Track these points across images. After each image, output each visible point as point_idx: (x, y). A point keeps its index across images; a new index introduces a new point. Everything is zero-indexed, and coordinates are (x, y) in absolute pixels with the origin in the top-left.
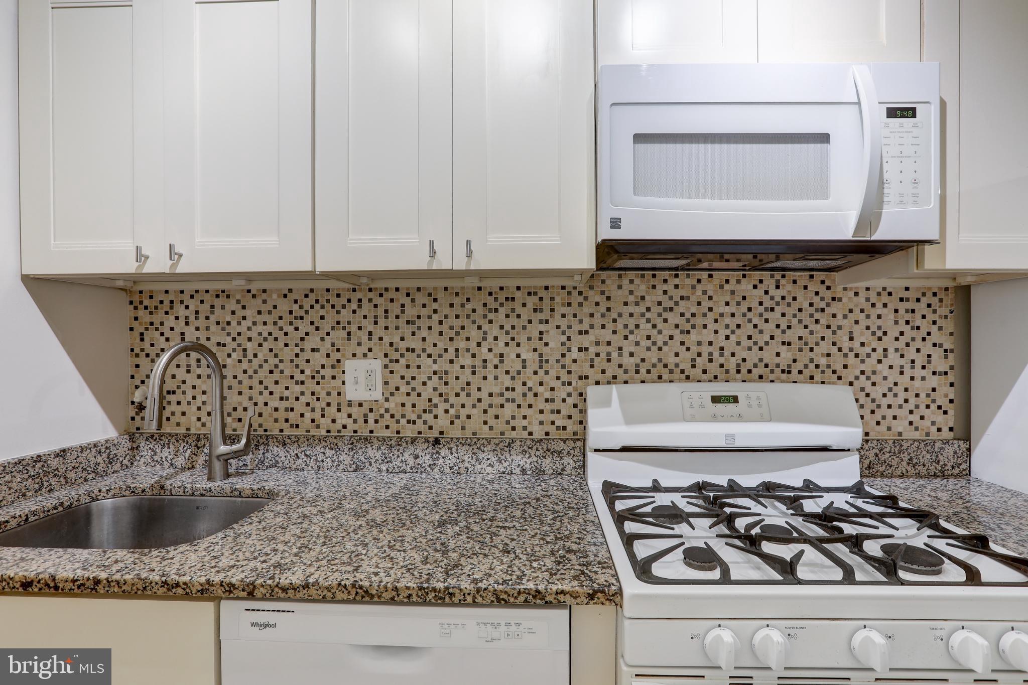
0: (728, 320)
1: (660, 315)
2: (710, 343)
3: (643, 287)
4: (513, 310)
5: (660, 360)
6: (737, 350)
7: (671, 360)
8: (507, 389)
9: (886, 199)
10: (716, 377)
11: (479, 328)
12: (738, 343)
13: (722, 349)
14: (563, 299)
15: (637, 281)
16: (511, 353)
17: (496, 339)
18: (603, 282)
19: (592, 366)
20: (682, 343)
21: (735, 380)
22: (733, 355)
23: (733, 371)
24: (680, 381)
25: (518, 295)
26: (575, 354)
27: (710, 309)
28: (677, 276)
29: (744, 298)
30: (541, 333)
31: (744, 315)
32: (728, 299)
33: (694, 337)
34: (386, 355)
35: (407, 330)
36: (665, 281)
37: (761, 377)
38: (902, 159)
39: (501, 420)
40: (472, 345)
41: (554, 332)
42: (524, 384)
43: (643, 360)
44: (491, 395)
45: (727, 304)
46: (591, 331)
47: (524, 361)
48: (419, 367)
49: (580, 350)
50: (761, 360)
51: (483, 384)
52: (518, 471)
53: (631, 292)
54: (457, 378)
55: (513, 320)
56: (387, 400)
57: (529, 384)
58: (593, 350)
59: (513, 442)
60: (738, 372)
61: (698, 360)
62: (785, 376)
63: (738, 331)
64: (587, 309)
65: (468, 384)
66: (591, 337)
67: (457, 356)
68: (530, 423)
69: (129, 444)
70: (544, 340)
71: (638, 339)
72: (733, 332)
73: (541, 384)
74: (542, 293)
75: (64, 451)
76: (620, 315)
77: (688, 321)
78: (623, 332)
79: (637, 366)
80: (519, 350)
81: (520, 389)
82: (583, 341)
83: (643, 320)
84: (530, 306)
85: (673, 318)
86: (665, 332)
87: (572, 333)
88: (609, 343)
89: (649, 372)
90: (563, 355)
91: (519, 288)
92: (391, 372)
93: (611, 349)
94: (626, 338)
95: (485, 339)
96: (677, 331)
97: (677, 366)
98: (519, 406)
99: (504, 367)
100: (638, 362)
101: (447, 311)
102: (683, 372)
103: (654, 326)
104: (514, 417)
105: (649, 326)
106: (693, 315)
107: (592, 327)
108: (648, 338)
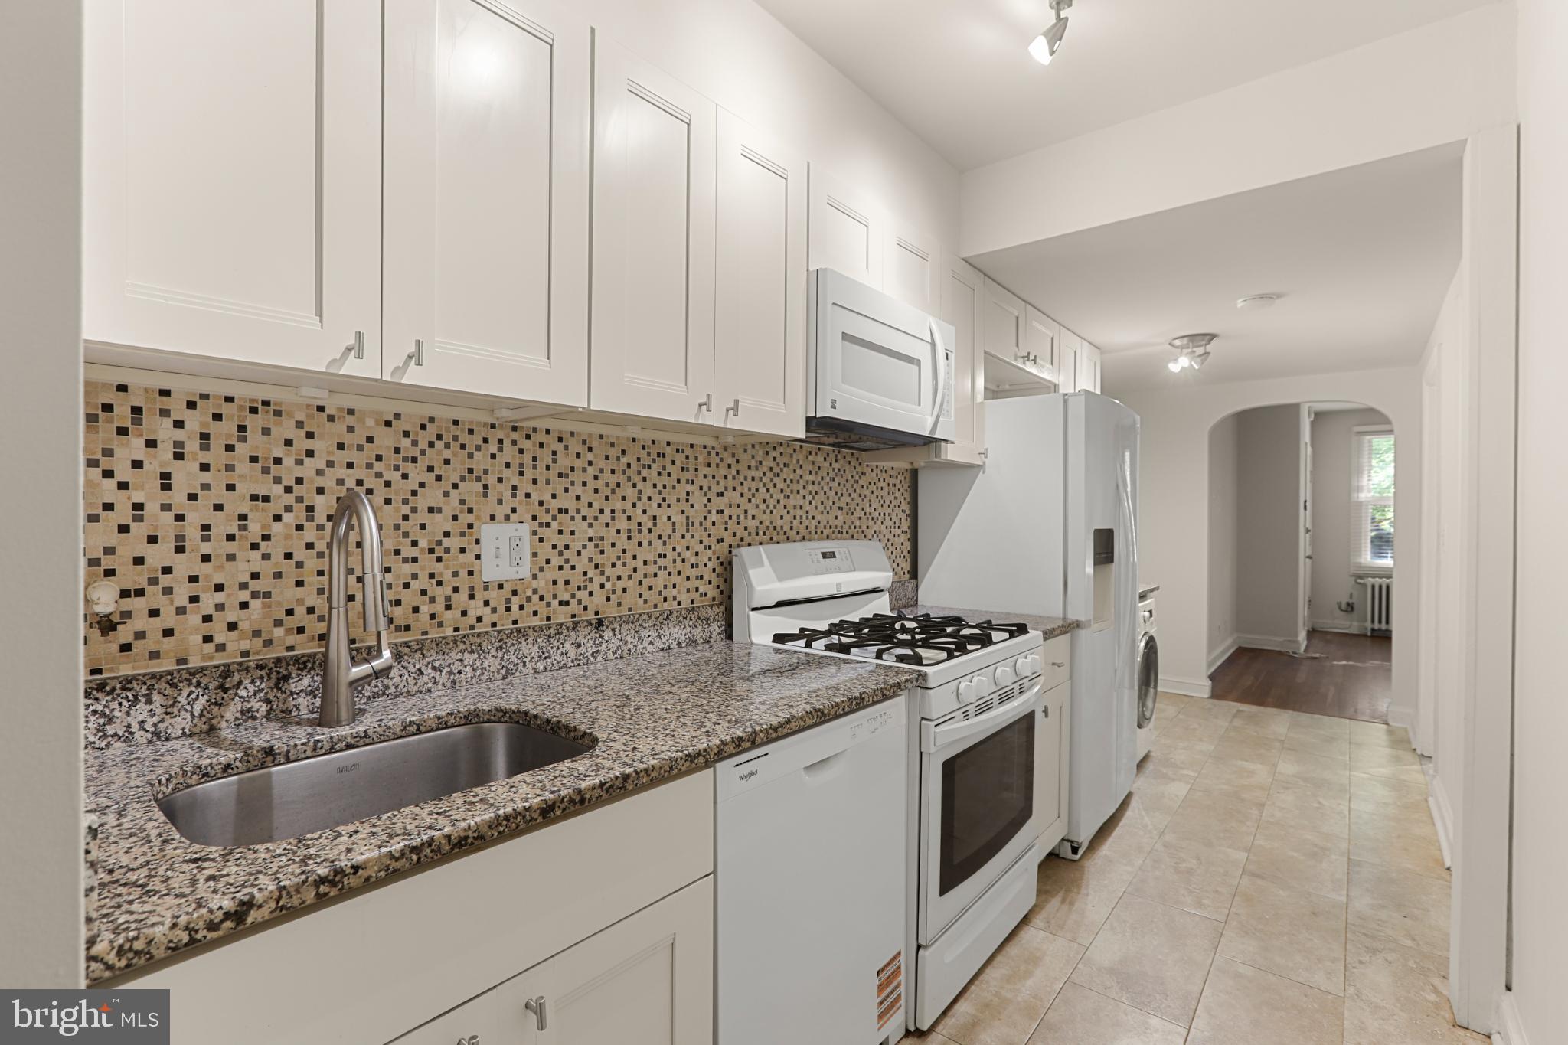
0: (810, 487)
1: (771, 480)
2: (801, 507)
3: (761, 453)
4: (664, 468)
5: (771, 523)
6: (815, 513)
7: (779, 523)
8: (660, 556)
11: (634, 486)
12: (816, 508)
13: (807, 512)
14: (705, 459)
16: (663, 514)
17: (649, 499)
19: (726, 529)
20: (785, 507)
21: (814, 540)
22: (813, 518)
23: (813, 532)
24: (784, 542)
25: (668, 450)
26: (714, 517)
29: (819, 468)
30: (688, 494)
31: (819, 483)
33: (792, 502)
34: (534, 518)
35: (559, 485)
37: (828, 537)
39: (655, 590)
40: (628, 505)
41: (698, 493)
42: (674, 549)
43: (761, 523)
44: (645, 563)
46: (725, 493)
47: (674, 524)
48: (572, 533)
49: (718, 512)
50: (828, 522)
51: (638, 551)
53: (753, 457)
54: (613, 545)
55: (664, 479)
56: (535, 577)
57: (678, 549)
58: (727, 512)
59: (671, 614)
60: (816, 533)
61: (794, 522)
62: (839, 535)
63: (816, 497)
64: (723, 471)
65: (624, 551)
66: (725, 500)
67: (613, 519)
68: (679, 592)
70: (691, 502)
71: (758, 502)
72: (813, 498)
73: (688, 548)
74: (688, 451)
76: (746, 478)
77: (788, 487)
78: (748, 495)
79: (757, 528)
80: (669, 512)
81: (671, 555)
82: (719, 503)
83: (761, 484)
84: (678, 464)
85: (781, 485)
86: (775, 496)
87: (712, 494)
88: (738, 506)
89: (764, 534)
90: (705, 518)
91: (668, 444)
92: (541, 540)
93: (740, 512)
94: (750, 501)
95: (639, 499)
96: (782, 495)
97: (782, 527)
98: (670, 574)
99: (656, 532)
100: (758, 524)
101: (602, 464)
102: (785, 533)
103: (768, 490)
104: (665, 587)
105: (765, 490)
106: (792, 481)
107: (726, 489)
108: (764, 501)
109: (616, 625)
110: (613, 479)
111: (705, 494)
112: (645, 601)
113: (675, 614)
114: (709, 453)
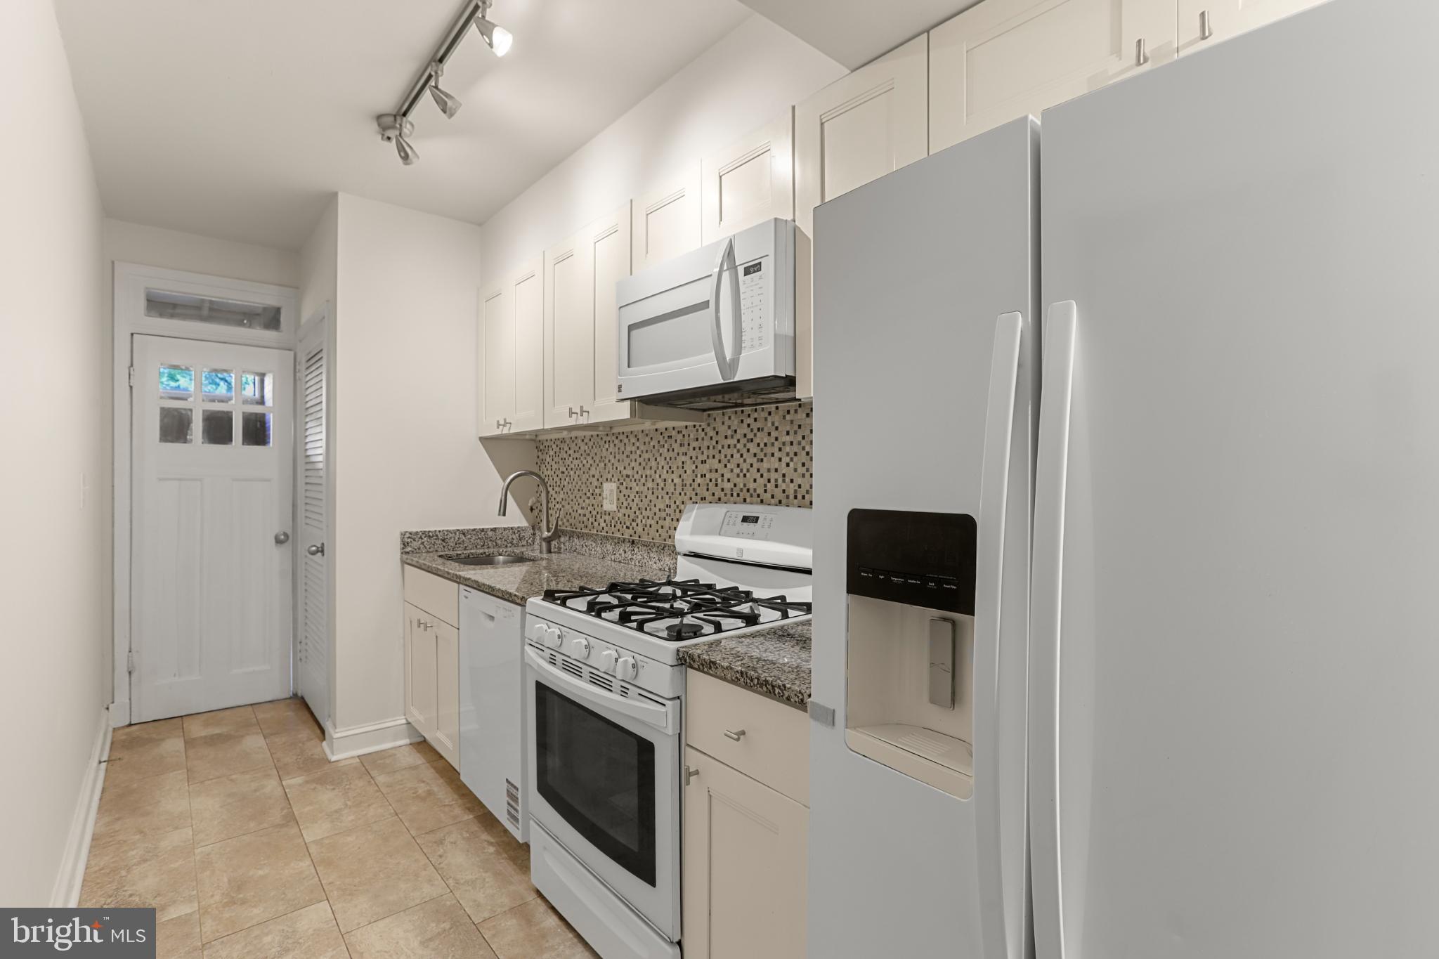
0: (788, 449)
1: (745, 446)
2: (776, 470)
3: (736, 422)
4: (671, 446)
5: (745, 485)
6: (795, 476)
7: (752, 486)
8: (667, 506)
9: (743, 345)
10: (780, 502)
11: (656, 459)
12: (795, 470)
13: (784, 475)
14: (694, 435)
15: (733, 418)
17: (663, 468)
18: (715, 420)
19: (708, 490)
20: (758, 470)
21: (793, 505)
22: (792, 481)
23: (792, 497)
24: (757, 503)
25: (674, 433)
26: (699, 480)
28: (756, 410)
29: (800, 427)
30: (683, 463)
32: (788, 428)
33: (765, 465)
34: (619, 480)
35: (627, 462)
36: (749, 416)
38: (752, 309)
40: (653, 472)
41: (689, 462)
42: (675, 502)
43: (735, 485)
44: (660, 510)
45: (788, 433)
46: (707, 461)
47: (675, 485)
48: (631, 488)
49: (702, 476)
51: (657, 502)
52: (667, 569)
53: (729, 427)
54: (646, 497)
55: (671, 453)
56: (619, 511)
57: (677, 503)
58: (708, 476)
60: (796, 497)
61: (768, 485)
63: (795, 459)
64: (706, 443)
65: (651, 502)
66: (707, 466)
67: (646, 481)
69: (532, 531)
70: (685, 469)
71: (732, 467)
72: (792, 460)
73: (683, 503)
74: (684, 432)
75: (495, 528)
76: (723, 447)
77: (762, 450)
78: (724, 461)
79: (732, 490)
80: (674, 476)
81: (673, 506)
82: (704, 469)
83: (735, 451)
84: (678, 441)
85: (754, 449)
86: (748, 461)
87: (698, 462)
88: (717, 471)
89: (738, 495)
90: (694, 481)
91: (674, 428)
92: (620, 492)
93: (718, 475)
94: (726, 466)
95: (658, 468)
96: (755, 459)
97: (755, 490)
98: (672, 520)
99: (667, 489)
100: (732, 486)
101: (642, 448)
102: (758, 496)
103: (742, 456)
104: (670, 528)
105: (739, 455)
106: (765, 445)
107: (708, 457)
108: (738, 466)
109: (639, 546)
110: (646, 456)
111: (694, 463)
112: (660, 536)
113: (667, 548)
114: (697, 430)
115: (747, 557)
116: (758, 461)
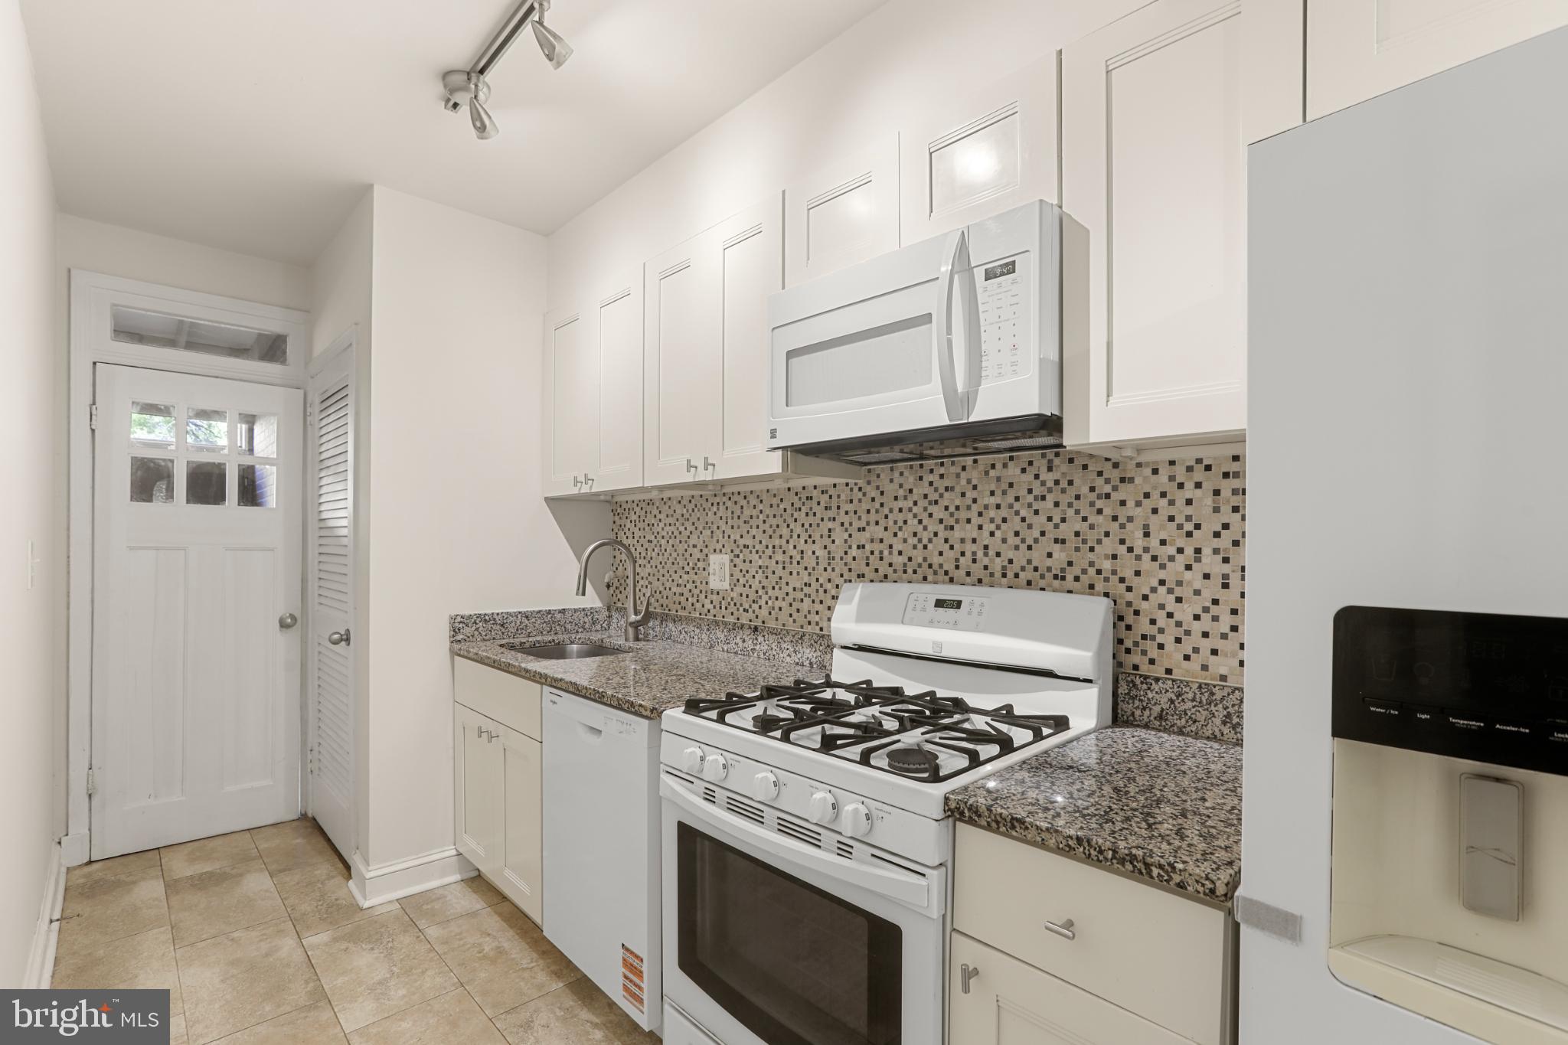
0: (992, 513)
1: (925, 509)
2: (974, 541)
3: (911, 479)
4: (811, 509)
5: (925, 559)
6: (1003, 548)
7: (936, 560)
8: (806, 584)
9: (984, 374)
10: (980, 581)
11: (788, 526)
12: (1004, 541)
13: (986, 547)
14: (847, 496)
15: (906, 473)
16: (808, 549)
17: (799, 536)
18: (878, 476)
19: (868, 564)
20: (946, 541)
21: (1000, 585)
22: (998, 555)
23: (998, 575)
24: (944, 582)
25: (815, 493)
26: (854, 552)
27: (975, 501)
28: (942, 464)
29: (1011, 485)
30: (830, 530)
31: (1011, 506)
32: (993, 487)
33: (957, 534)
34: (732, 551)
35: (745, 528)
36: (932, 471)
37: (1029, 583)
38: (1000, 325)
39: (802, 614)
40: (784, 541)
41: (839, 529)
42: (817, 580)
43: (910, 559)
44: (794, 589)
45: (992, 493)
46: (867, 528)
47: (817, 558)
48: (751, 562)
49: (858, 547)
50: (1029, 562)
51: (790, 579)
52: (807, 663)
53: (901, 486)
54: (774, 573)
55: (811, 519)
56: (732, 590)
57: (821, 581)
58: (868, 547)
59: (804, 636)
60: (1004, 575)
61: (962, 559)
62: (1057, 583)
63: (1004, 526)
64: (865, 506)
65: (780, 578)
66: (867, 535)
67: (774, 552)
68: (821, 619)
69: (607, 613)
70: (832, 538)
71: (906, 536)
72: (998, 527)
73: (829, 581)
74: (832, 491)
75: (564, 609)
76: (891, 511)
77: (952, 515)
78: (893, 528)
79: (905, 565)
80: (814, 547)
81: (815, 586)
82: (863, 538)
83: (910, 515)
84: (823, 504)
85: (938, 512)
86: (930, 528)
87: (853, 530)
88: (881, 541)
89: (915, 572)
90: (846, 553)
91: (815, 487)
92: (735, 566)
93: (884, 547)
94: (895, 535)
95: (791, 537)
96: (942, 526)
97: (941, 566)
98: (813, 601)
99: (804, 563)
100: (906, 561)
101: (768, 511)
102: (946, 573)
103: (920, 522)
104: (809, 612)
105: (916, 521)
106: (957, 508)
107: (868, 523)
108: (915, 534)
109: (765, 633)
110: (774, 522)
111: (846, 530)
112: (794, 621)
113: (807, 637)
114: (852, 490)
115: (947, 653)
116: (946, 528)
